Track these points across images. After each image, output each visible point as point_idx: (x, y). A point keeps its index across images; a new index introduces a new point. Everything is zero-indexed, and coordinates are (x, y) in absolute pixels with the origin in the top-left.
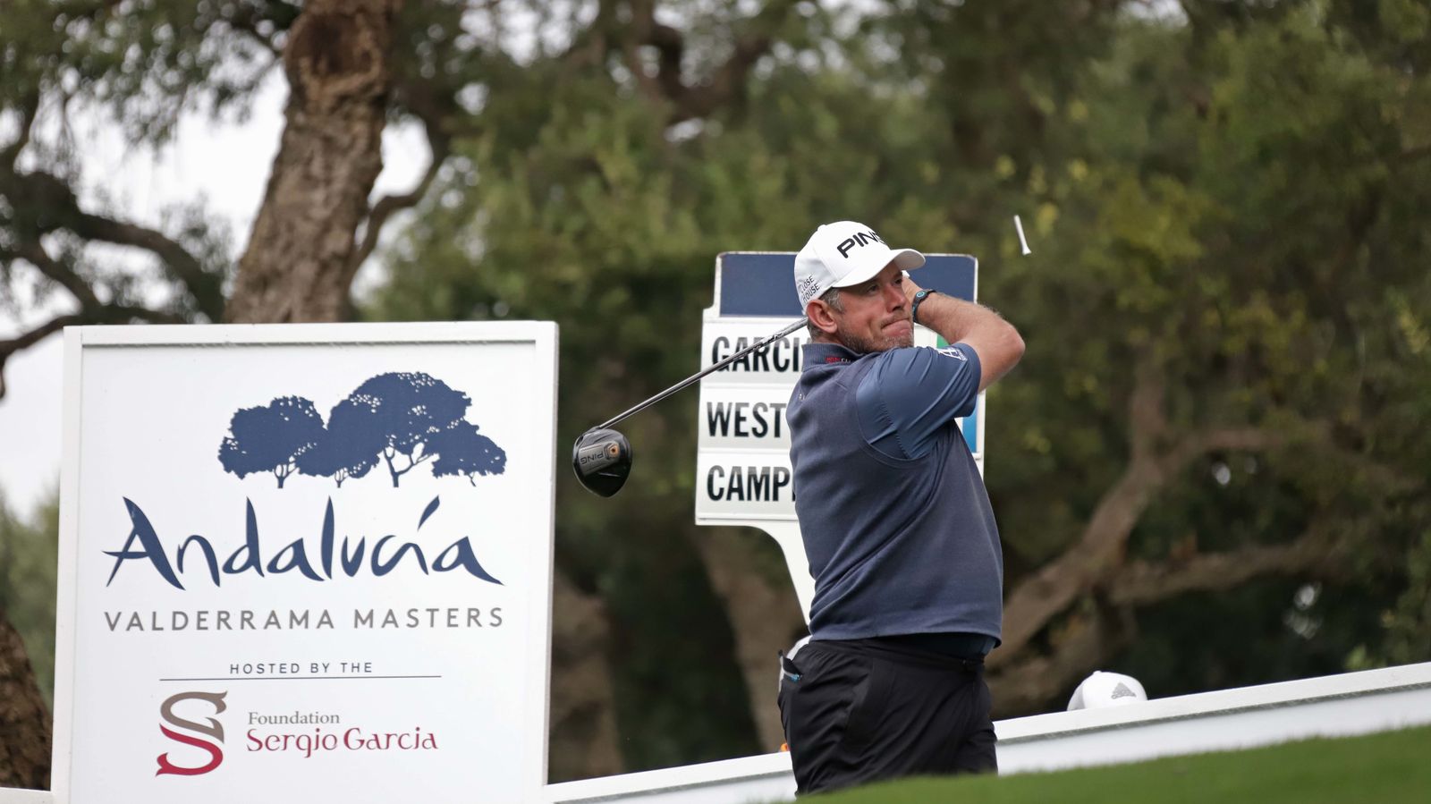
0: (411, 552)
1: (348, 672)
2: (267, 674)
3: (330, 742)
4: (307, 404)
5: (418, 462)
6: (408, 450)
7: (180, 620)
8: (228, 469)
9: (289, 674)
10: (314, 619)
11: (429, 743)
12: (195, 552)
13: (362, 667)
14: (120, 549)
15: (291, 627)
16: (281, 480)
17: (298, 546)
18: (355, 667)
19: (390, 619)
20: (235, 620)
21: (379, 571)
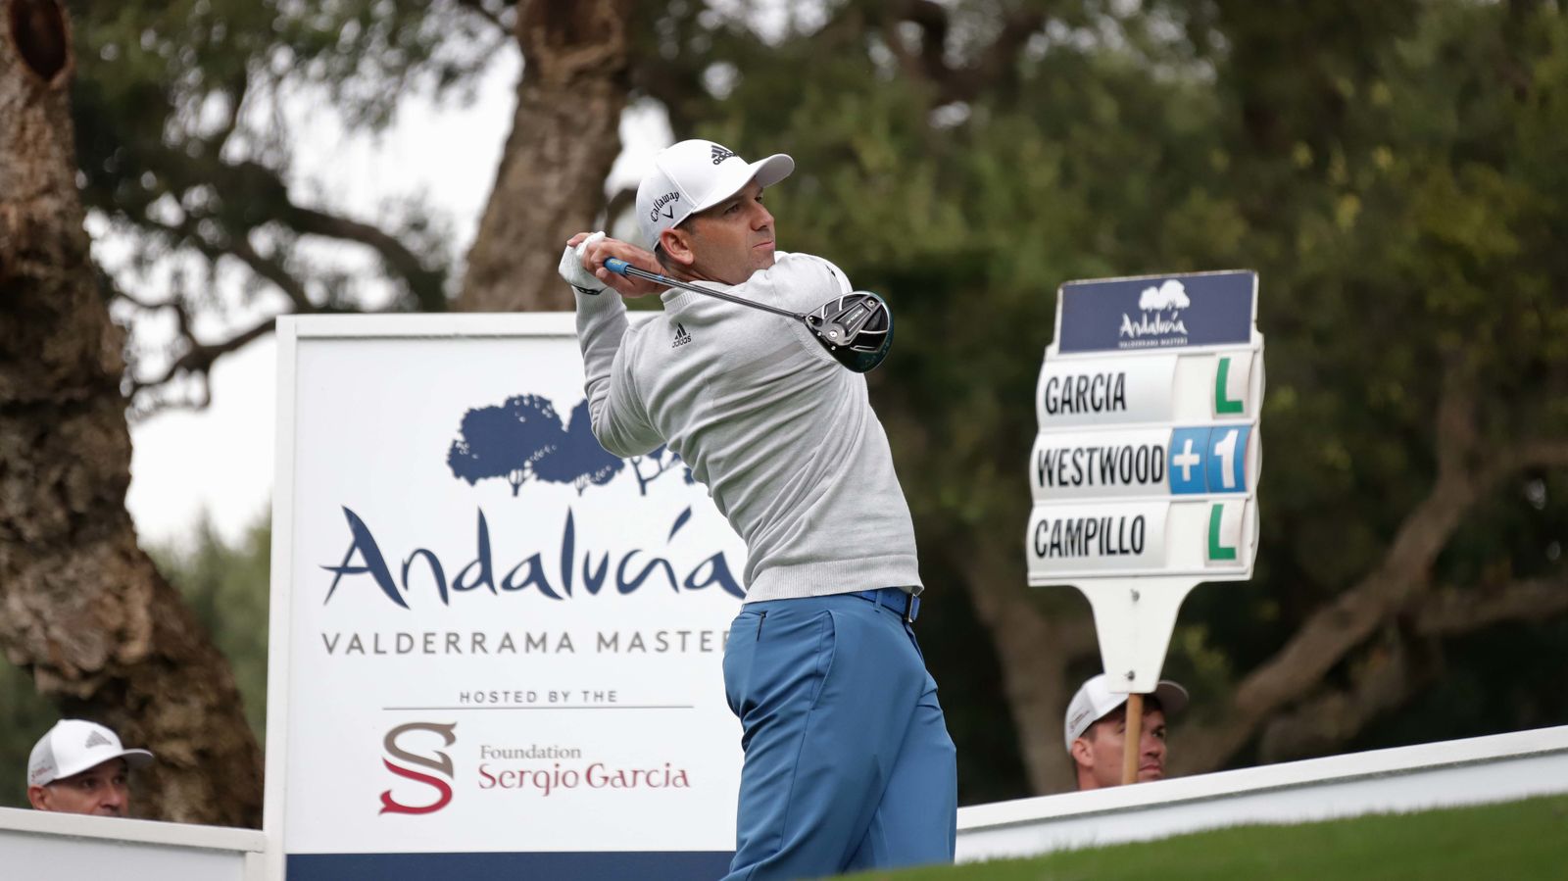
0: (660, 568)
1: (591, 701)
2: (501, 702)
3: (570, 779)
4: (545, 403)
5: (668, 467)
6: (657, 455)
7: (405, 643)
8: (457, 475)
9: (525, 703)
10: (553, 642)
11: (680, 781)
12: (421, 568)
13: (606, 696)
14: (338, 563)
15: (527, 650)
16: (516, 487)
17: (535, 561)
18: (599, 696)
19: (637, 642)
20: (465, 643)
21: (624, 588)
